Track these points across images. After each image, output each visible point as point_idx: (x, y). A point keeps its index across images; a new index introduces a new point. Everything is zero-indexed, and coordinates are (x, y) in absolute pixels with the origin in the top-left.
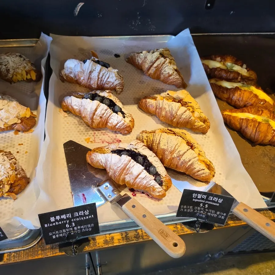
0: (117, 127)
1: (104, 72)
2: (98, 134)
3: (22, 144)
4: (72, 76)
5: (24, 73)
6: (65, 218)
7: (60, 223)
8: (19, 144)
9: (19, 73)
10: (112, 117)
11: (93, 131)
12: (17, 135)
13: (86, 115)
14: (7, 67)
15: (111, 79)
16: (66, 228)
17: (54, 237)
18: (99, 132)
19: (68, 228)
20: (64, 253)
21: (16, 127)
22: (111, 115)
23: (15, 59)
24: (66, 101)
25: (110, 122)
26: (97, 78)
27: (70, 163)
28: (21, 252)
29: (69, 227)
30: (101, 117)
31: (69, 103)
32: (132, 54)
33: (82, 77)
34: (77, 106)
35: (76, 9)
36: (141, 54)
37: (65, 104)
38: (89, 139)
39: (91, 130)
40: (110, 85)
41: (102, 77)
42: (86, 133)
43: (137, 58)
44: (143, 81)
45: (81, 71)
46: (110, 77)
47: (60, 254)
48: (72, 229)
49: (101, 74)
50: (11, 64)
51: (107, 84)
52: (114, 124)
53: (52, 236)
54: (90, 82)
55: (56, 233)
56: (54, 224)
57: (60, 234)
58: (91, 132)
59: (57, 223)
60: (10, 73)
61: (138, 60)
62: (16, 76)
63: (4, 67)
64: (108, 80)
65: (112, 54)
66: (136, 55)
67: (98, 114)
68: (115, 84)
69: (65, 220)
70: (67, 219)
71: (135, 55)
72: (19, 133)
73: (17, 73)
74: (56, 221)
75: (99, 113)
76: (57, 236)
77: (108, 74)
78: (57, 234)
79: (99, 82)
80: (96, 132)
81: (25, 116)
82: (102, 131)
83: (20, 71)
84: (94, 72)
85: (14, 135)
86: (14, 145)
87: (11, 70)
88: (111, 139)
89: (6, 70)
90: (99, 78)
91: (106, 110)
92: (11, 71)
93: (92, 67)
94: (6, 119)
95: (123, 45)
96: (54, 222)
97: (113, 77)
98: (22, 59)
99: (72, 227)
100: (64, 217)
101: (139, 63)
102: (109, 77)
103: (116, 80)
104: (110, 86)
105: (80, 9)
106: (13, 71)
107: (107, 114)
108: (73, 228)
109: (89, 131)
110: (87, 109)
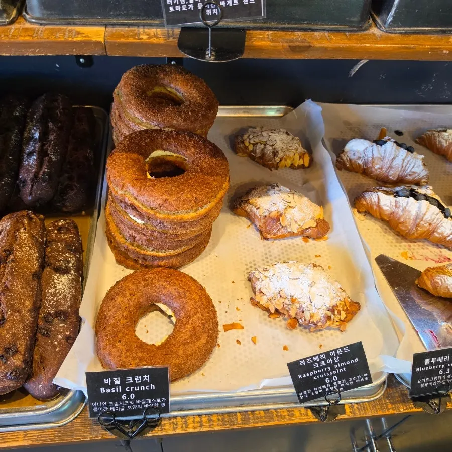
0: (448, 238)
1: (409, 159)
2: (416, 248)
3: (320, 256)
4: (360, 162)
5: (297, 156)
6: (442, 361)
7: (434, 367)
8: (316, 256)
9: (290, 157)
10: (444, 225)
11: (406, 242)
12: (308, 243)
13: (407, 220)
14: (275, 148)
15: (417, 169)
16: (438, 375)
17: (422, 386)
18: (415, 244)
19: (440, 375)
20: (421, 410)
21: (309, 232)
22: (442, 222)
23: (282, 137)
24: (368, 199)
25: (439, 231)
26: (401, 167)
27: (396, 286)
28: (366, 405)
29: (443, 374)
30: (430, 224)
31: (373, 201)
32: (428, 132)
33: (377, 164)
34: (387, 207)
35: (355, 67)
36: (445, 133)
37: (365, 203)
38: (406, 253)
39: (403, 241)
40: (414, 176)
41: (406, 166)
42: (398, 244)
43: (438, 139)
44: (449, 172)
45: (379, 156)
46: (416, 166)
47: (417, 410)
48: (444, 376)
49: (406, 161)
50: (279, 145)
51: (410, 175)
52: (445, 234)
53: (420, 384)
54: (389, 172)
55: (426, 380)
56: (427, 368)
57: (430, 382)
58: (404, 244)
59: (431, 367)
60: (279, 156)
61: (440, 141)
62: (286, 160)
63: (270, 148)
64: (413, 170)
65: (391, 130)
66: (436, 134)
67: (428, 220)
68: (421, 176)
69: (441, 364)
70: (444, 362)
71: (434, 134)
72: (310, 240)
73: (289, 157)
74: (431, 364)
75: (430, 219)
76: (426, 384)
77: (414, 161)
78: (427, 382)
79: (402, 172)
80: (412, 244)
81: (318, 218)
82: (419, 243)
83: (291, 154)
84: (397, 158)
85: (304, 243)
86: (309, 256)
87: (280, 152)
88: (436, 255)
89: (274, 152)
90: (402, 167)
91: (437, 214)
92: (281, 154)
93: (395, 152)
94: (302, 220)
95: (401, 117)
96: (428, 366)
97: (420, 166)
98: (290, 137)
99: (446, 373)
100: (441, 359)
101: (442, 145)
102: (414, 166)
103: (423, 170)
104: (414, 179)
105: (360, 68)
106: (283, 153)
107: (437, 220)
108: (447, 375)
109: (401, 242)
110: (410, 212)
